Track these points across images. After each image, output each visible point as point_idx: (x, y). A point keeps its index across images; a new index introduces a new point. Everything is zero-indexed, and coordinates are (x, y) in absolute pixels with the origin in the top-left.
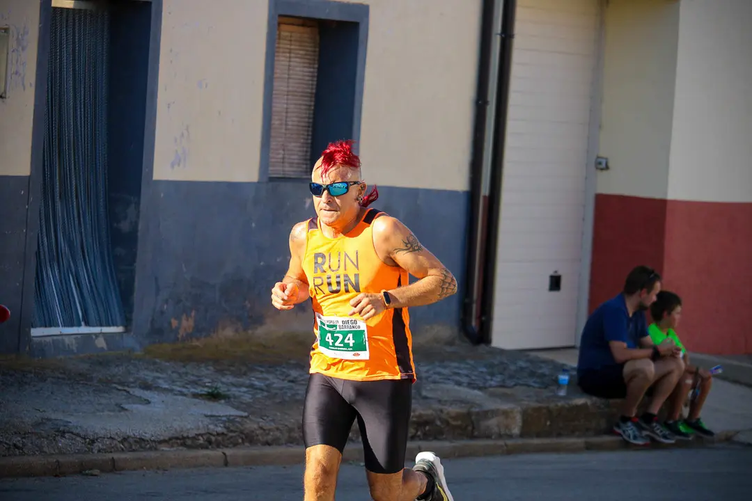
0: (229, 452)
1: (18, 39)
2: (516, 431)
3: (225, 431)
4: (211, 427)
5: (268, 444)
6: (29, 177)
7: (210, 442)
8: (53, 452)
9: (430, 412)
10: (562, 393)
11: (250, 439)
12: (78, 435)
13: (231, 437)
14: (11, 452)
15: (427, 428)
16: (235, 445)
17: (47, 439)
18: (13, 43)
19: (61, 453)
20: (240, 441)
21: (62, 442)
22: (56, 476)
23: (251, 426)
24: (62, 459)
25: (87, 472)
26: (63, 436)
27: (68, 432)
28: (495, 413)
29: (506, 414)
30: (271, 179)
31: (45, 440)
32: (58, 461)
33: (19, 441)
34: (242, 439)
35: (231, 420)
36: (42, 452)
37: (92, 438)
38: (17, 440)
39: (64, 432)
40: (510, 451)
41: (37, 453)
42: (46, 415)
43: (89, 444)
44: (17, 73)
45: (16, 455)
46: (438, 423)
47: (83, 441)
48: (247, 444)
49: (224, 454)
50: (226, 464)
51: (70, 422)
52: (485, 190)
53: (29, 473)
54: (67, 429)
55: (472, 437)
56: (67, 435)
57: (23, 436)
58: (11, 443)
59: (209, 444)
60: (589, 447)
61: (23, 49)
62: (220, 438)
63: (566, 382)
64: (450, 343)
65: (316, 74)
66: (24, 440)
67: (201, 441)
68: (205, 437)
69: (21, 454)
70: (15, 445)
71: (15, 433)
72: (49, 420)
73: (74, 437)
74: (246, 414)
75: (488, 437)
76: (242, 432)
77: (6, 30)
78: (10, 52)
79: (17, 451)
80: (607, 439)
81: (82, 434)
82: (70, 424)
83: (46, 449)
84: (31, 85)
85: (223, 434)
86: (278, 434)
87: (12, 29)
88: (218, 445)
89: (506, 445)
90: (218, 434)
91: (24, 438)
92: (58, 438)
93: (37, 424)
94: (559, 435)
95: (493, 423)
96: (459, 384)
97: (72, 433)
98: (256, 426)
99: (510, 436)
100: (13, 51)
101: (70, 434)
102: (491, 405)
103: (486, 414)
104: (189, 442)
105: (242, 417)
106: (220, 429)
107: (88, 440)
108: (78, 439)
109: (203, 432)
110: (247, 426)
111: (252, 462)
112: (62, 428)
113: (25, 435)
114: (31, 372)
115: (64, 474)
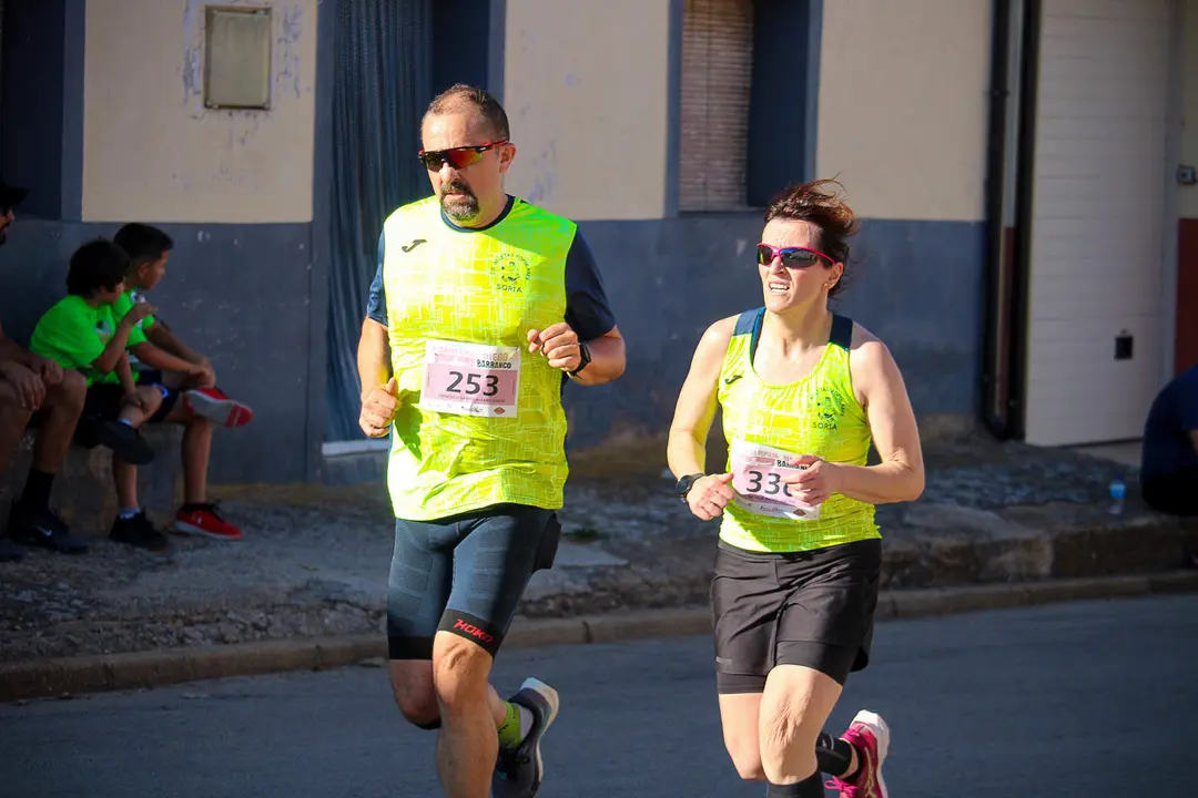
0: (592, 621)
1: (286, 21)
2: (1044, 569)
3: (589, 589)
4: (569, 584)
5: (657, 605)
6: (310, 225)
7: (565, 607)
8: (313, 632)
9: (909, 547)
10: (1116, 510)
11: (629, 599)
12: (355, 605)
13: (599, 598)
14: (248, 636)
15: (907, 571)
16: (606, 609)
17: (307, 612)
18: (277, 29)
19: (328, 633)
20: (613, 603)
21: (330, 618)
22: (316, 669)
23: (630, 580)
24: (327, 644)
25: (367, 661)
26: (333, 608)
27: (342, 601)
28: (1010, 545)
29: (1028, 544)
30: (685, 214)
31: (304, 614)
32: (318, 647)
33: (261, 618)
34: (617, 601)
35: (600, 572)
36: (297, 633)
37: (377, 609)
38: (259, 616)
39: (335, 602)
40: (1032, 600)
41: (289, 635)
42: (315, 575)
43: (373, 617)
44: (286, 73)
45: (254, 639)
46: (924, 563)
47: (363, 614)
48: (625, 607)
49: (585, 624)
50: (589, 638)
51: (346, 585)
52: (1008, 218)
53: (272, 667)
54: (339, 596)
55: (977, 581)
56: (339, 607)
57: (270, 610)
58: (247, 623)
59: (564, 610)
60: (1156, 589)
61: (296, 36)
62: (580, 601)
63: (1121, 494)
64: (962, 440)
65: (750, 61)
66: (271, 617)
67: (551, 605)
68: (558, 600)
69: (262, 638)
70: (256, 627)
71: (258, 607)
72: (318, 582)
73: (349, 607)
74: (623, 562)
75: (1002, 579)
76: (615, 590)
77: (267, 11)
78: (275, 41)
79: (258, 634)
80: (1183, 574)
81: (363, 603)
82: (347, 589)
83: (304, 629)
84: (308, 89)
85: (585, 595)
86: (674, 590)
87: (276, 10)
88: (579, 611)
89: (1029, 592)
90: (579, 595)
91: (271, 613)
92: (325, 611)
93: (297, 590)
94: (1111, 572)
95: (1008, 558)
96: (963, 502)
97: (348, 603)
98: (637, 580)
99: (1036, 578)
100: (280, 41)
101: (345, 605)
102: (1004, 532)
103: (998, 547)
104: (532, 608)
105: (617, 567)
106: (581, 587)
107: (371, 613)
108: (356, 611)
109: (555, 591)
110: (623, 580)
111: (630, 633)
112: (333, 597)
113: (271, 608)
114: (315, 509)
115: (328, 666)
